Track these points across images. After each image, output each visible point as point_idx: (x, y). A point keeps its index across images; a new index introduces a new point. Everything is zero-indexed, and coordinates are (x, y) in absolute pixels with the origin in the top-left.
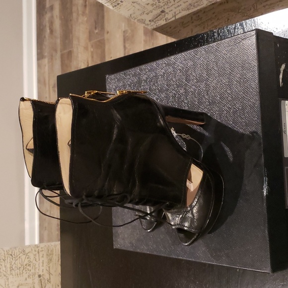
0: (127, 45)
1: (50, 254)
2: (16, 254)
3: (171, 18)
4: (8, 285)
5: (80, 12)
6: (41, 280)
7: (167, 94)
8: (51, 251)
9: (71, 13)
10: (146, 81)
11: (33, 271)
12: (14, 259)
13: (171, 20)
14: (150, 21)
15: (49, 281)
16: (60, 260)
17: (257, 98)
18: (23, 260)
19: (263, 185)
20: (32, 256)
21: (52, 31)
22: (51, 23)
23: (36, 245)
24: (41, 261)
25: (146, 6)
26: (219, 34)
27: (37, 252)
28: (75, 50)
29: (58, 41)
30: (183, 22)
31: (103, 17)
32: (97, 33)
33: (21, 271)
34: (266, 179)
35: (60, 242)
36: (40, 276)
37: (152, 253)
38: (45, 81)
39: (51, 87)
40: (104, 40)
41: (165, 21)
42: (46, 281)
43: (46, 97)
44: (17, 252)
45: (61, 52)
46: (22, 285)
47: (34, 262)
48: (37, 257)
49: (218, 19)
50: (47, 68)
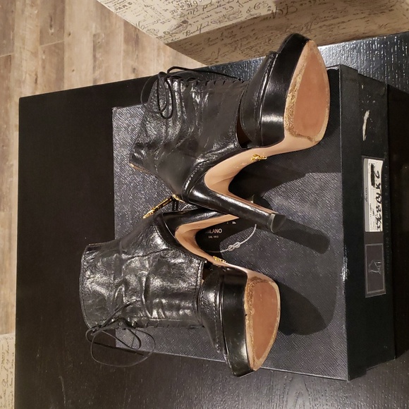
3: (195, 32)
5: (28, 2)
14: (165, 33)
19: (342, 267)
25: (163, 12)
28: (17, 55)
30: (210, 38)
31: (63, 11)
32: (52, 34)
34: (345, 259)
40: (63, 44)
41: (185, 34)
49: (257, 38)
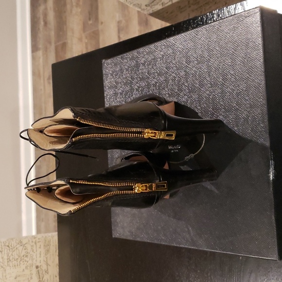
1: (47, 245)
2: (13, 246)
3: (168, 3)
4: (5, 276)
5: (74, 4)
6: (38, 271)
7: (166, 77)
8: (49, 241)
9: (65, 5)
10: (144, 64)
11: (30, 262)
12: (11, 250)
13: (168, 5)
14: (146, 6)
15: (47, 272)
16: (58, 251)
17: (262, 78)
18: (20, 251)
19: (269, 169)
20: (29, 248)
21: (46, 23)
22: (45, 15)
23: (33, 236)
24: (38, 252)
26: (218, 16)
27: (34, 243)
28: (69, 41)
29: (53, 33)
30: (180, 7)
31: (97, 8)
32: (91, 24)
33: (18, 261)
34: (272, 162)
35: (57, 233)
36: (37, 267)
37: (153, 242)
38: (39, 73)
39: (46, 79)
40: (98, 30)
41: (161, 5)
42: (44, 272)
43: (41, 89)
44: (14, 243)
45: (55, 43)
46: (19, 276)
47: (31, 253)
48: (34, 248)
49: (216, 3)
50: (41, 60)
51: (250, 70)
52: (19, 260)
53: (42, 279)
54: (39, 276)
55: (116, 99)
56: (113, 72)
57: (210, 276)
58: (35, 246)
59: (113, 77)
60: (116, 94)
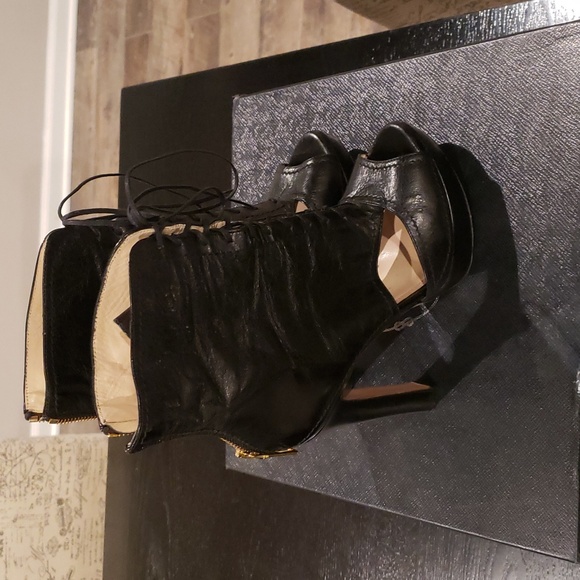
0: (267, 31)
1: (84, 458)
2: (13, 454)
6: (62, 510)
8: (87, 452)
10: (322, 115)
11: (46, 490)
12: (9, 463)
15: (79, 512)
16: (105, 473)
18: (28, 467)
20: (47, 461)
23: (55, 438)
24: (65, 471)
26: (490, 23)
27: (56, 453)
28: (156, 34)
29: (123, 14)
33: (23, 488)
36: (60, 502)
38: (89, 95)
39: (102, 108)
40: (218, 16)
42: (73, 514)
43: (90, 129)
44: (16, 449)
45: (126, 35)
46: (22, 517)
47: (50, 472)
48: (57, 463)
50: (95, 67)
51: (556, 153)
52: (24, 485)
53: (69, 527)
54: (63, 519)
55: (256, 182)
56: (255, 125)
57: (422, 566)
58: (58, 458)
59: (254, 136)
60: (257, 171)
